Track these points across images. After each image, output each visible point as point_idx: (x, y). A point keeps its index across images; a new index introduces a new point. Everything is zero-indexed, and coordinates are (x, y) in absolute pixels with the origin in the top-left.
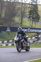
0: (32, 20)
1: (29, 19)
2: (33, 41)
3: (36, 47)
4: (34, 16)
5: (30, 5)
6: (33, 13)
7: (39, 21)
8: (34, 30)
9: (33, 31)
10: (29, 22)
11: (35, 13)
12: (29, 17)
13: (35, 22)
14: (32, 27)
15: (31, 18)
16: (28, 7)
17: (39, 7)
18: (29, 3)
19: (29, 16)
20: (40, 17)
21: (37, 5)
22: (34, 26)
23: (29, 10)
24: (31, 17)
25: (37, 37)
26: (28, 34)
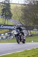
0: (5, 17)
1: (2, 17)
2: (6, 37)
3: (9, 42)
4: (7, 14)
5: (3, 4)
6: (6, 11)
7: (11, 19)
8: (7, 27)
9: (5, 27)
10: (2, 19)
11: (8, 11)
12: (2, 15)
13: (8, 20)
14: (5, 24)
15: (4, 16)
16: (1, 5)
17: (11, 5)
18: (2, 2)
19: (2, 13)
20: (12, 15)
21: (10, 3)
22: (6, 23)
23: (2, 9)
24: (4, 14)
25: (9, 33)
26: (1, 30)
